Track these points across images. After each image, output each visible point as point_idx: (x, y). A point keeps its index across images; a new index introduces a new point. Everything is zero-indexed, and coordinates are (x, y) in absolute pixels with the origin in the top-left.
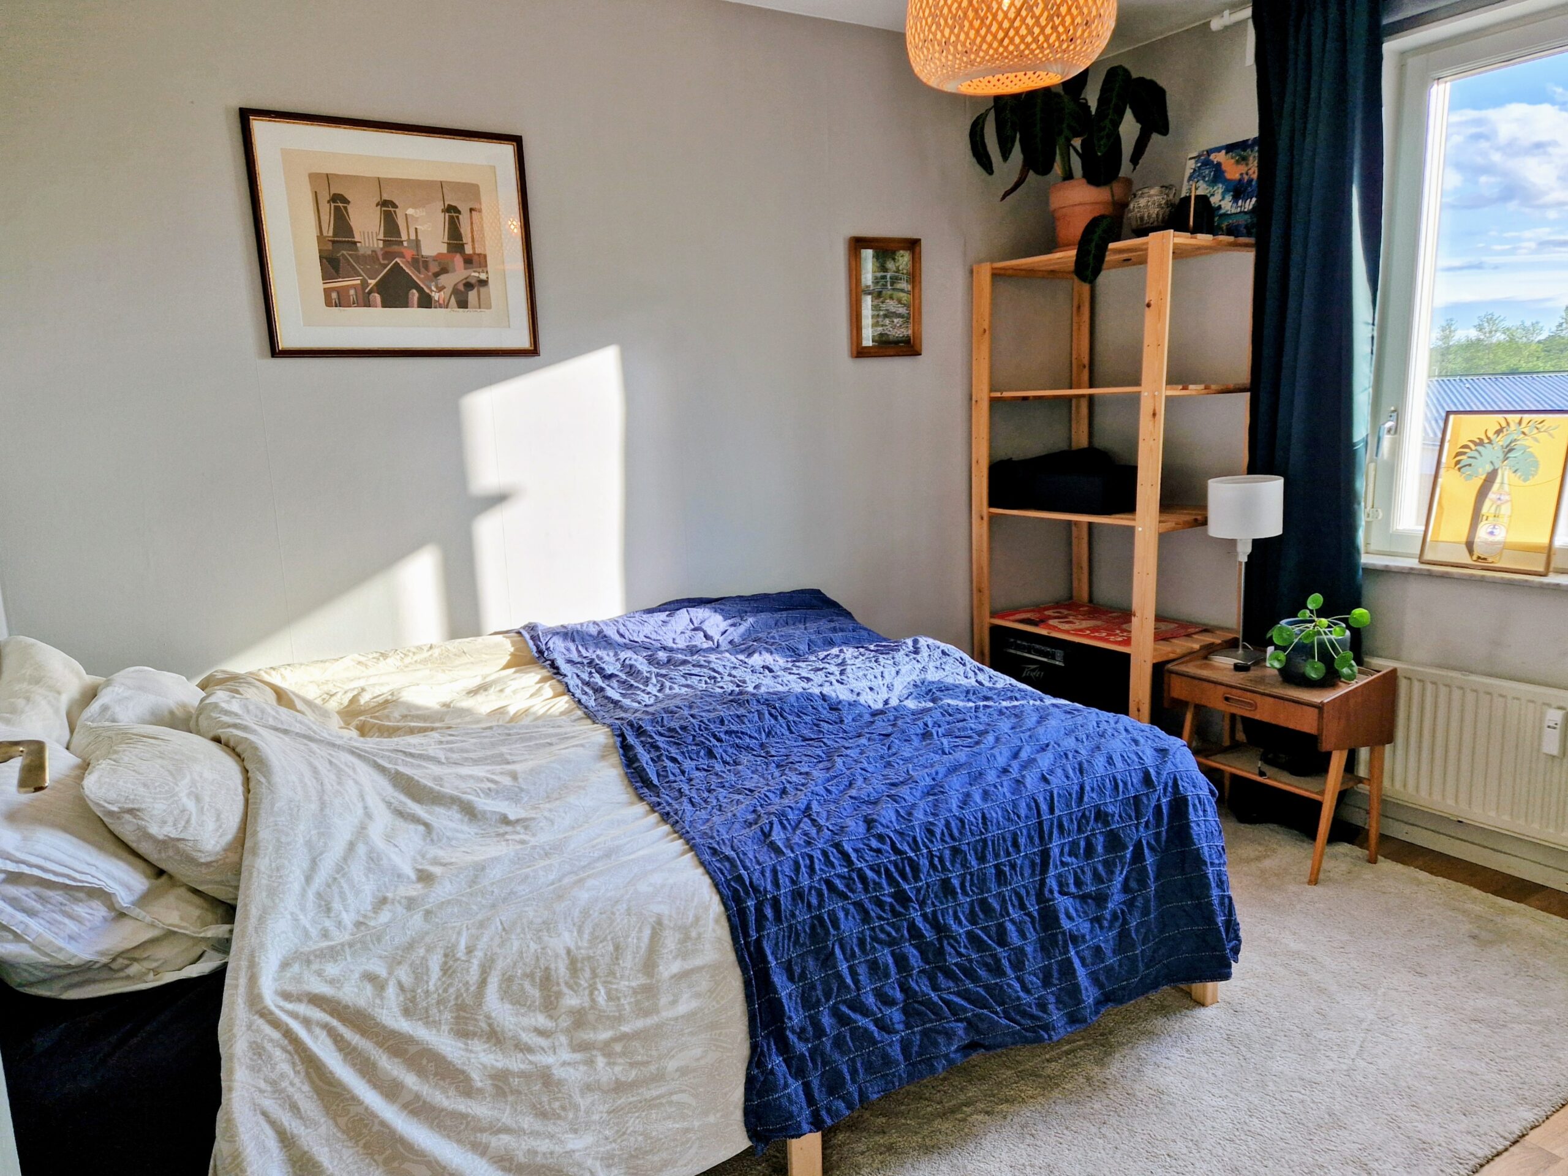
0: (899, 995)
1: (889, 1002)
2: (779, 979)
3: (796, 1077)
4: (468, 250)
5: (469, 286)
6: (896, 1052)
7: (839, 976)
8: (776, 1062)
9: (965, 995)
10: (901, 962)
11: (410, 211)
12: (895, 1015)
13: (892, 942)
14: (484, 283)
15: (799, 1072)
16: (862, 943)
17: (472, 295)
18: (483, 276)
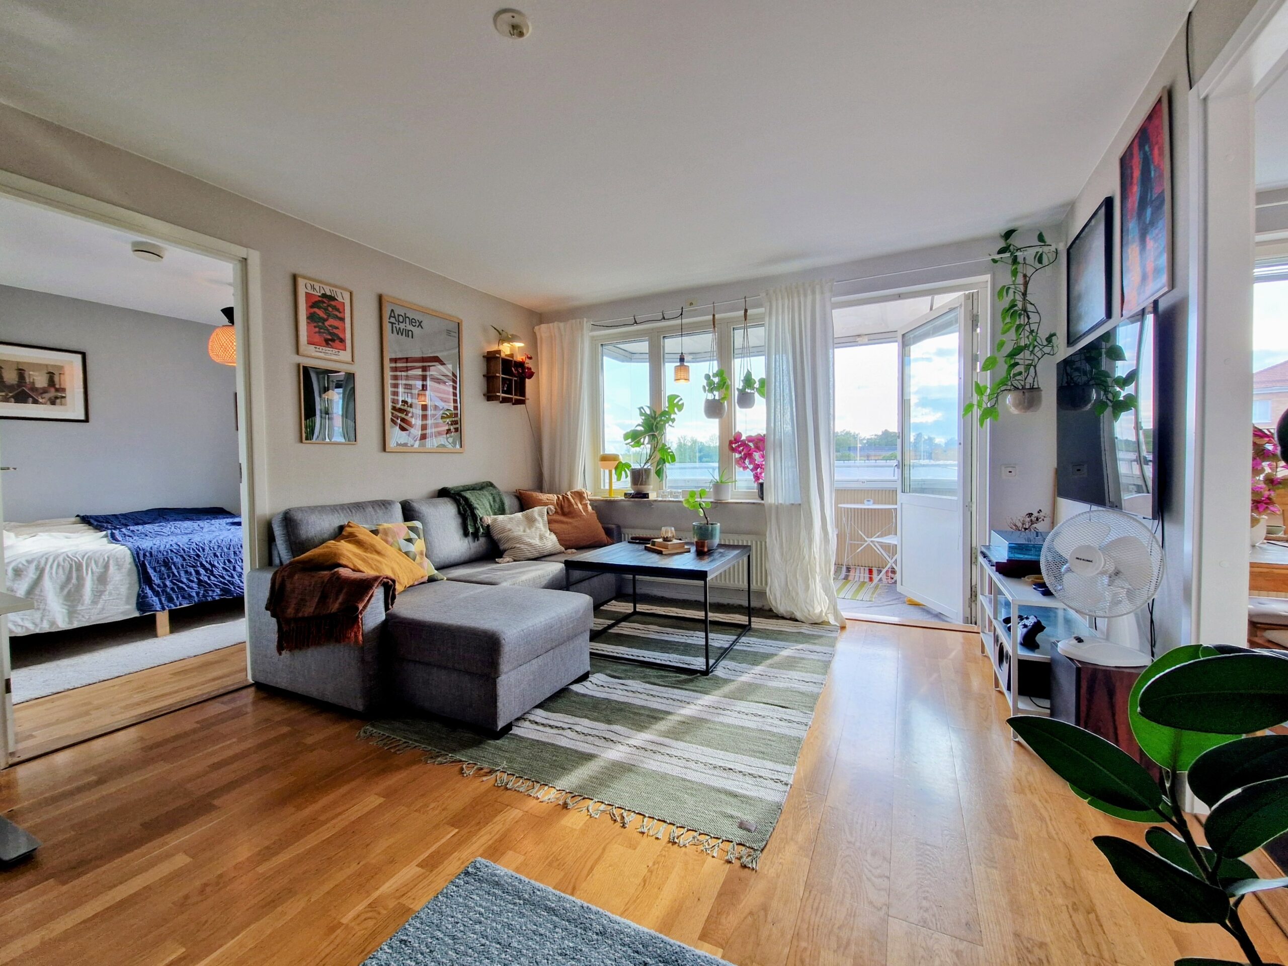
0: (195, 580)
1: (192, 581)
2: (150, 571)
3: (156, 596)
4: (57, 386)
5: (56, 398)
6: (194, 594)
7: (173, 573)
8: (149, 592)
9: (221, 582)
10: (197, 573)
11: (31, 373)
12: (195, 585)
13: (193, 566)
14: (64, 397)
15: (157, 594)
16: (182, 566)
17: (58, 401)
18: (64, 395)
